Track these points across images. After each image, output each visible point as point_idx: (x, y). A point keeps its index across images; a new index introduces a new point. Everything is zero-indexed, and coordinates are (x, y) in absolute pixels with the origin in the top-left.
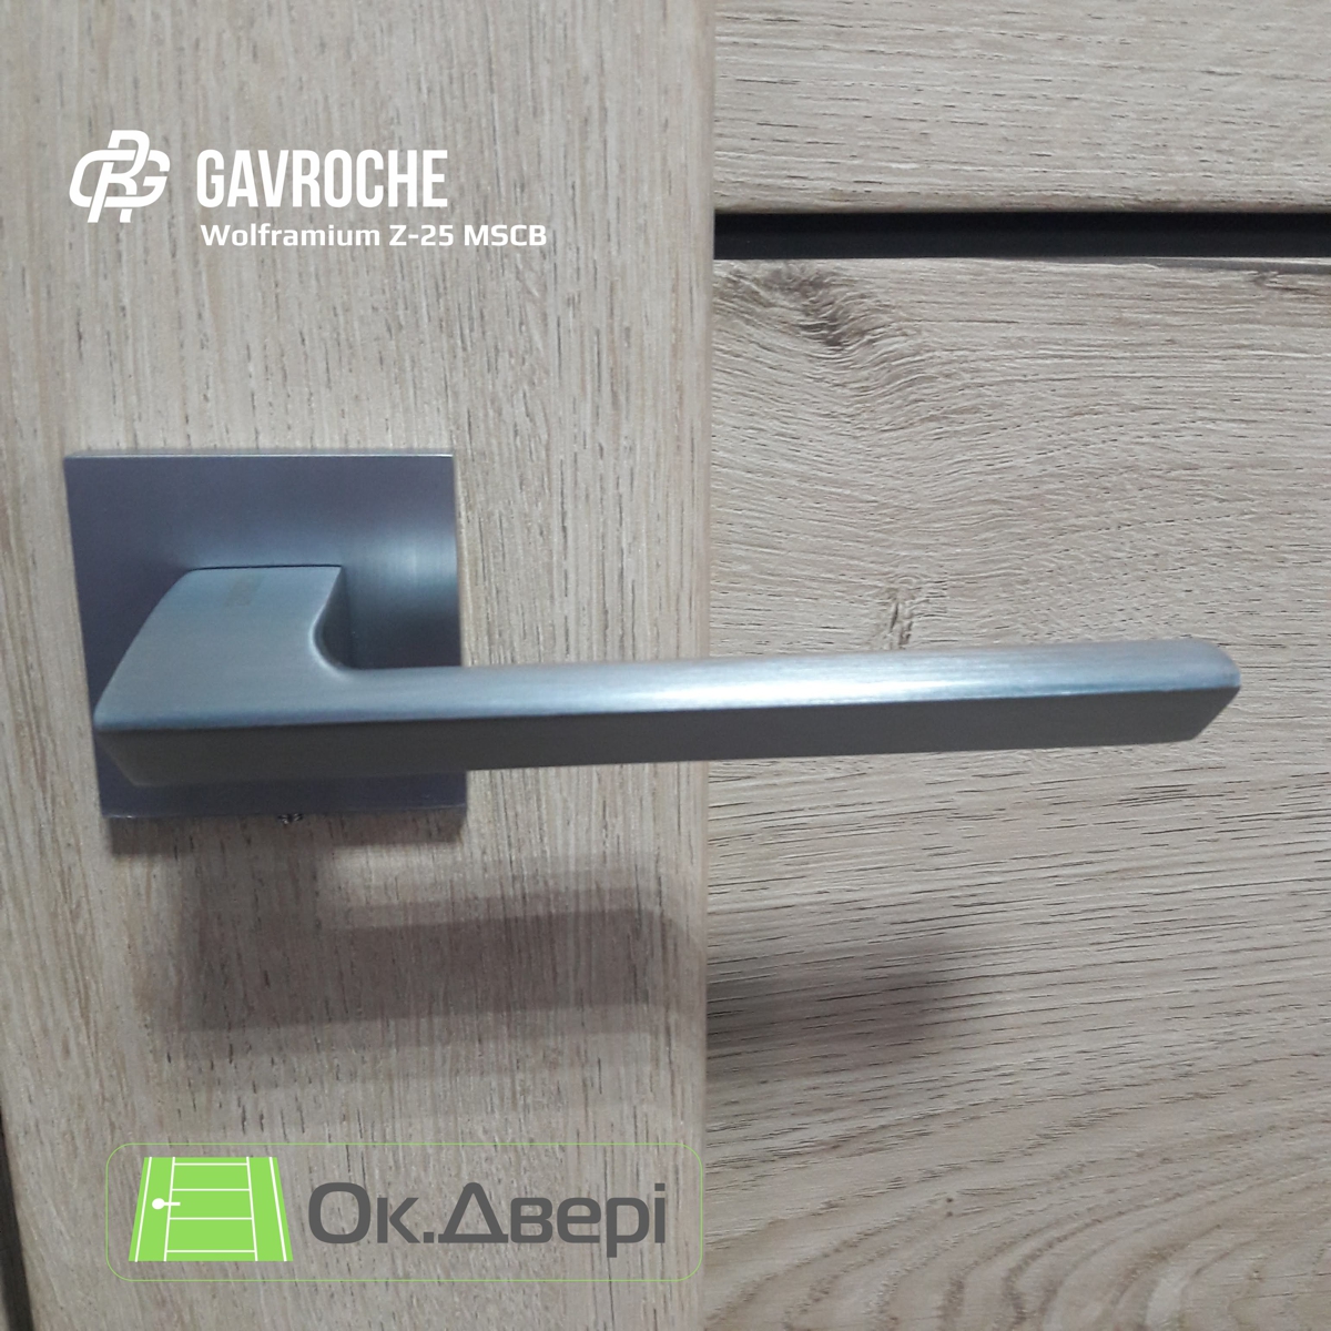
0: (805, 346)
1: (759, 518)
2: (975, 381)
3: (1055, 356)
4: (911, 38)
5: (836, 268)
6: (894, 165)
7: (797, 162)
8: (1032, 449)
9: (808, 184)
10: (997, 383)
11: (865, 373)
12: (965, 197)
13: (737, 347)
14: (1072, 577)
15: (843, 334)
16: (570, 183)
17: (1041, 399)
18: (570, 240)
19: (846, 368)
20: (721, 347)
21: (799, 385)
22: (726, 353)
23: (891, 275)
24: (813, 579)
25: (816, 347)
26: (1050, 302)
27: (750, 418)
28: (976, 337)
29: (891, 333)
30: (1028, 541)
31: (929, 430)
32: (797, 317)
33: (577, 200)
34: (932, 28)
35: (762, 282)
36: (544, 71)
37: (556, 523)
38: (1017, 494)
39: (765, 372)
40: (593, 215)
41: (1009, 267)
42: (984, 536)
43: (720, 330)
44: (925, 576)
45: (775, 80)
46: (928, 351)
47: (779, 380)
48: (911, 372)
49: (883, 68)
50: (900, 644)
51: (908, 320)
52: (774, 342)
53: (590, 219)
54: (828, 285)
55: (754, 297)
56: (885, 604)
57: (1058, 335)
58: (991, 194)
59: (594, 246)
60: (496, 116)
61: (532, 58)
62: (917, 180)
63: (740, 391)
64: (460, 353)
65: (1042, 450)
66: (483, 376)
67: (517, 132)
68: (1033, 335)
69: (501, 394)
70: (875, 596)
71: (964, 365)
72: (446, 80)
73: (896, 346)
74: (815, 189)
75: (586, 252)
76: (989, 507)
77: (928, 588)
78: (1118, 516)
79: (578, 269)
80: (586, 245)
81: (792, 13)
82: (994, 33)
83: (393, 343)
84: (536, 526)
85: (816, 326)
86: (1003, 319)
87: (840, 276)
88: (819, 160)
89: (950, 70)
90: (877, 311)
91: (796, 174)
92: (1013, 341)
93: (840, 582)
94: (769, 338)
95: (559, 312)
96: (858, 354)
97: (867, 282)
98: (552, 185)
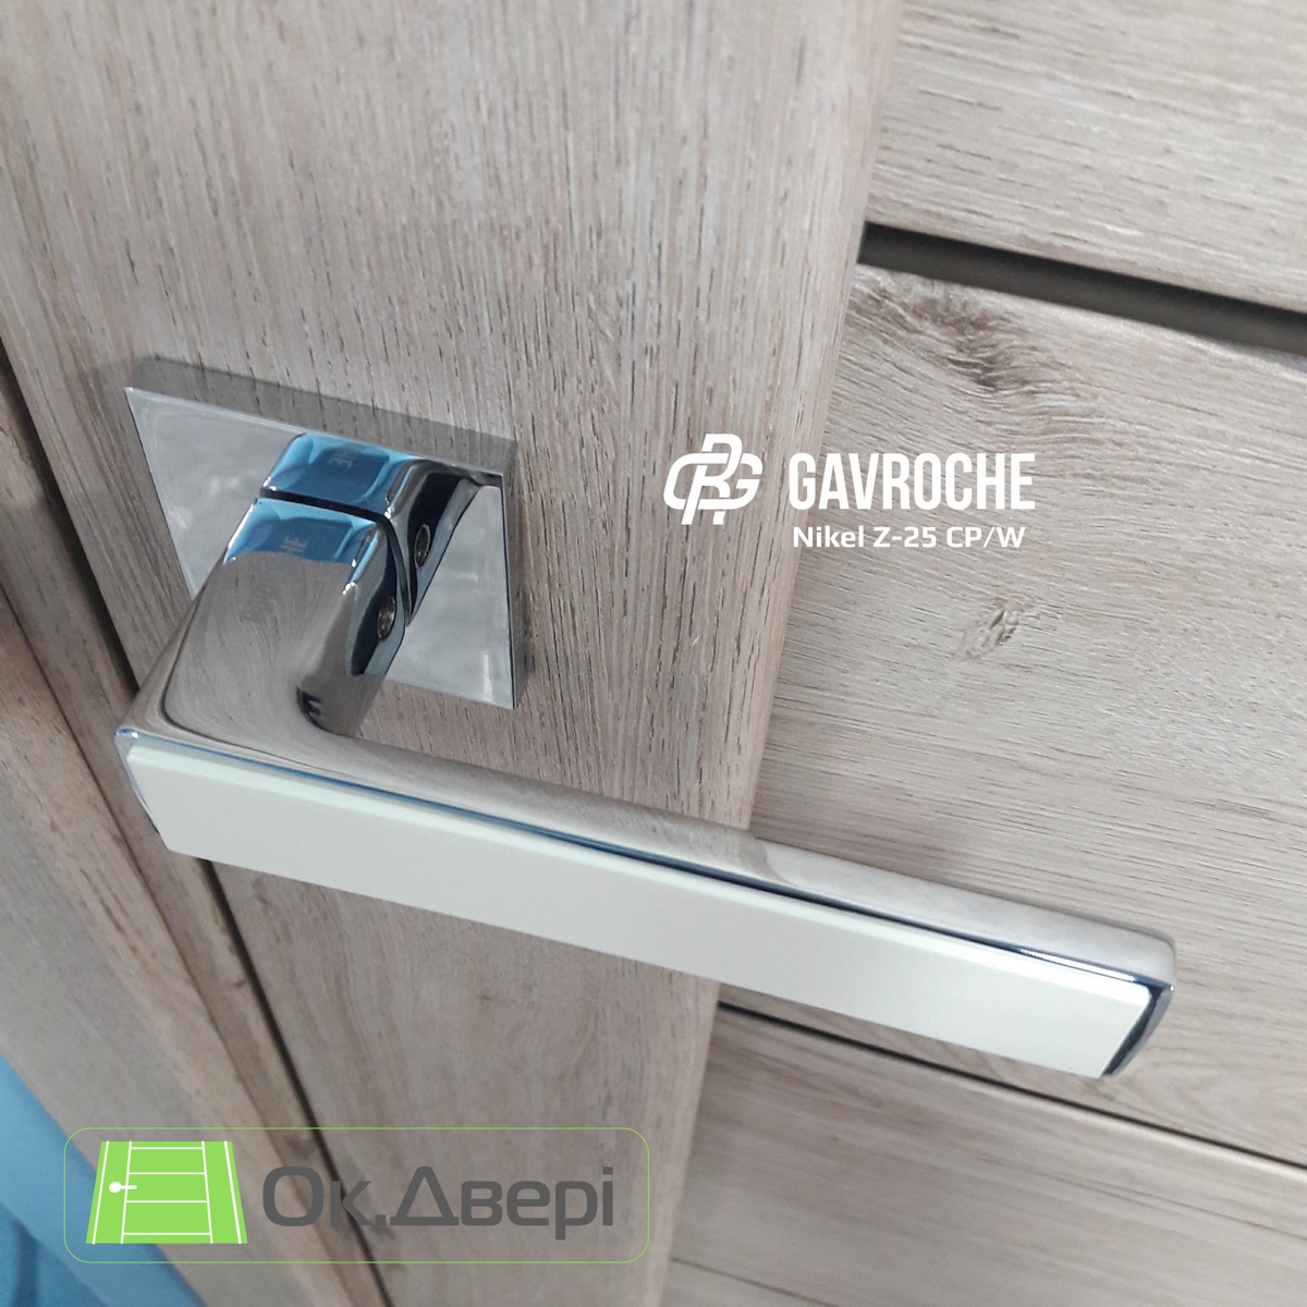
0: (951, 378)
2: (1151, 456)
3: (1258, 458)
4: (1178, 87)
5: (1007, 312)
6: (1109, 227)
7: (982, 198)
8: (1201, 530)
9: (990, 223)
10: (1177, 465)
11: (1018, 419)
12: (1196, 280)
13: (868, 361)
14: (1208, 641)
15: (1000, 378)
16: (656, 242)
17: (1226, 490)
18: (651, 295)
19: (995, 409)
21: (934, 411)
22: (855, 364)
23: (1074, 335)
25: (963, 382)
26: (1271, 406)
27: (870, 427)
28: (1165, 417)
29: (1060, 390)
30: (1167, 601)
31: (1080, 485)
32: (947, 350)
33: (664, 259)
34: (1210, 82)
35: (912, 308)
36: (632, 121)
37: (619, 523)
38: (1170, 562)
39: (897, 390)
40: (681, 279)
41: (1230, 360)
42: (1117, 585)
44: (1041, 599)
45: (971, 100)
46: (1101, 417)
47: (913, 402)
48: (1075, 431)
50: (998, 640)
51: (1082, 383)
52: (914, 366)
53: (677, 280)
54: (994, 329)
55: (899, 321)
56: (989, 608)
57: (1269, 439)
58: (1231, 283)
59: (679, 308)
60: (570, 156)
61: (617, 104)
62: (1136, 249)
63: (864, 400)
64: (524, 366)
65: (1211, 533)
66: (549, 392)
67: (595, 177)
68: (1237, 433)
69: (567, 410)
70: (979, 600)
71: (1142, 439)
72: (509, 105)
73: (1063, 403)
74: (1001, 230)
75: (670, 311)
76: (1132, 564)
77: (1040, 608)
79: (659, 325)
80: (670, 305)
83: (454, 342)
84: (599, 520)
85: (968, 363)
86: (1204, 409)
87: (1009, 321)
88: (1011, 200)
89: (1222, 136)
90: (1047, 366)
91: (977, 209)
92: (1210, 432)
93: (944, 580)
94: (908, 361)
95: (635, 358)
96: (1014, 400)
97: (1043, 337)
98: (634, 239)
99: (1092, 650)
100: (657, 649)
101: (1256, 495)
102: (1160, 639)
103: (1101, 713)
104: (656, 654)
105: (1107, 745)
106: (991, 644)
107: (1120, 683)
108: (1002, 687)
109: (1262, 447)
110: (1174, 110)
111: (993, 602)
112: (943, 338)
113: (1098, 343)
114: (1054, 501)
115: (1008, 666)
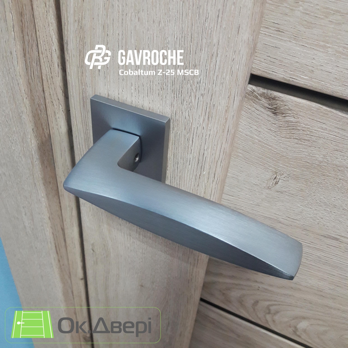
0: (267, 112)
1: (247, 146)
2: (311, 134)
3: (335, 136)
4: (316, 44)
5: (280, 96)
6: (302, 76)
7: (275, 68)
8: (322, 155)
9: (277, 74)
10: (316, 137)
11: (281, 123)
12: (320, 89)
13: (249, 107)
14: (324, 186)
15: (278, 112)
16: (206, 69)
17: (327, 144)
18: (204, 81)
19: (277, 120)
20: (246, 106)
21: (263, 120)
22: (247, 108)
23: (294, 102)
24: (257, 163)
25: (270, 113)
26: (337, 122)
27: (249, 124)
28: (314, 124)
29: (290, 116)
30: (314, 174)
31: (295, 141)
32: (267, 105)
33: (207, 73)
34: (322, 43)
35: (259, 94)
36: (204, 41)
37: (191, 139)
38: (315, 163)
39: (255, 115)
41: (328, 110)
42: (303, 169)
43: (246, 102)
44: (285, 172)
45: (274, 46)
46: (299, 123)
47: (259, 118)
48: (293, 127)
49: (305, 51)
50: (275, 184)
51: (295, 114)
52: (259, 109)
53: (210, 78)
54: (277, 100)
55: (257, 97)
56: (274, 174)
57: (337, 130)
58: (328, 91)
60: (191, 48)
61: (202, 37)
62: (307, 82)
63: (248, 117)
64: (176, 98)
65: (324, 155)
66: (180, 104)
67: (196, 53)
68: (329, 128)
69: (183, 109)
70: (272, 172)
71: (308, 129)
72: (181, 37)
73: (291, 119)
74: (279, 76)
75: (207, 85)
76: (306, 163)
77: (285, 175)
78: (340, 177)
79: (205, 88)
80: (208, 84)
81: (283, 30)
82: (341, 49)
83: (162, 92)
84: (187, 138)
85: (271, 108)
86: (322, 122)
87: (280, 98)
88: (281, 69)
89: (325, 56)
90: (288, 110)
91: (274, 71)
92: (323, 128)
93: (263, 166)
94: (258, 107)
95: (199, 96)
96: (281, 118)
97: (287, 102)
98: (202, 68)
99: (297, 188)
100: (196, 174)
101: (334, 145)
102: (313, 185)
103: (298, 206)
104: (195, 176)
105: (300, 216)
106: (274, 185)
107: (304, 198)
108: (276, 198)
109: (335, 132)
110: (315, 49)
111: (274, 173)
112: (266, 102)
113: (299, 104)
114: (289, 145)
115: (278, 191)
